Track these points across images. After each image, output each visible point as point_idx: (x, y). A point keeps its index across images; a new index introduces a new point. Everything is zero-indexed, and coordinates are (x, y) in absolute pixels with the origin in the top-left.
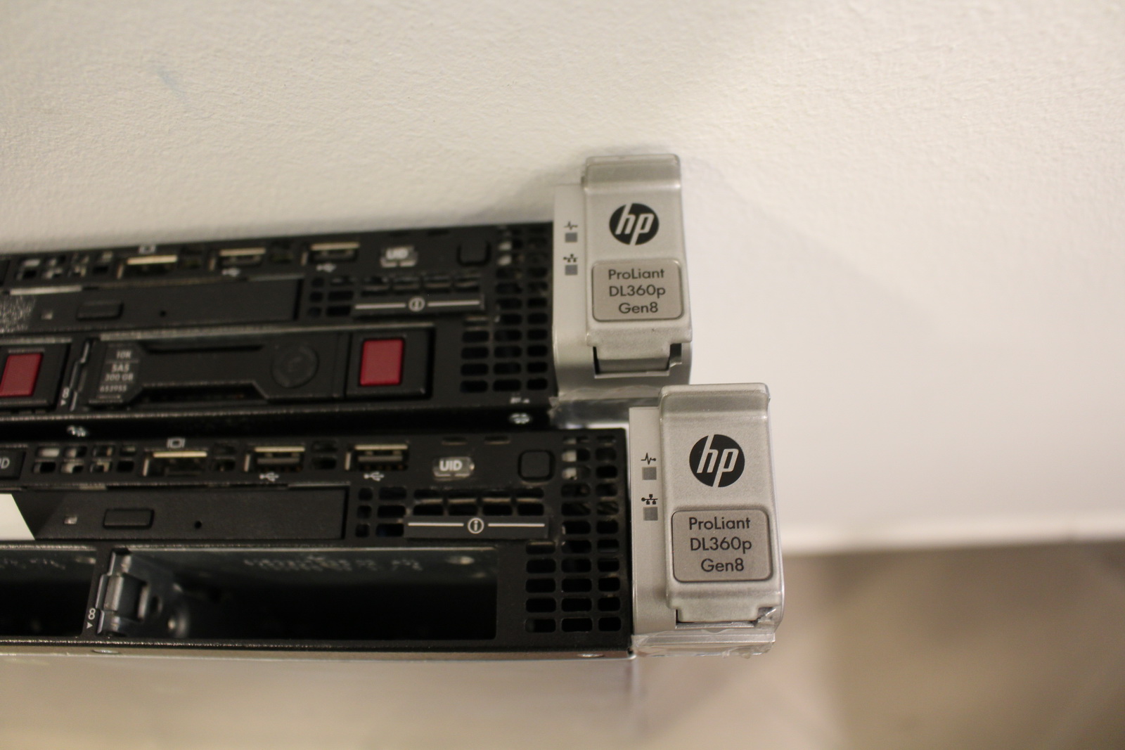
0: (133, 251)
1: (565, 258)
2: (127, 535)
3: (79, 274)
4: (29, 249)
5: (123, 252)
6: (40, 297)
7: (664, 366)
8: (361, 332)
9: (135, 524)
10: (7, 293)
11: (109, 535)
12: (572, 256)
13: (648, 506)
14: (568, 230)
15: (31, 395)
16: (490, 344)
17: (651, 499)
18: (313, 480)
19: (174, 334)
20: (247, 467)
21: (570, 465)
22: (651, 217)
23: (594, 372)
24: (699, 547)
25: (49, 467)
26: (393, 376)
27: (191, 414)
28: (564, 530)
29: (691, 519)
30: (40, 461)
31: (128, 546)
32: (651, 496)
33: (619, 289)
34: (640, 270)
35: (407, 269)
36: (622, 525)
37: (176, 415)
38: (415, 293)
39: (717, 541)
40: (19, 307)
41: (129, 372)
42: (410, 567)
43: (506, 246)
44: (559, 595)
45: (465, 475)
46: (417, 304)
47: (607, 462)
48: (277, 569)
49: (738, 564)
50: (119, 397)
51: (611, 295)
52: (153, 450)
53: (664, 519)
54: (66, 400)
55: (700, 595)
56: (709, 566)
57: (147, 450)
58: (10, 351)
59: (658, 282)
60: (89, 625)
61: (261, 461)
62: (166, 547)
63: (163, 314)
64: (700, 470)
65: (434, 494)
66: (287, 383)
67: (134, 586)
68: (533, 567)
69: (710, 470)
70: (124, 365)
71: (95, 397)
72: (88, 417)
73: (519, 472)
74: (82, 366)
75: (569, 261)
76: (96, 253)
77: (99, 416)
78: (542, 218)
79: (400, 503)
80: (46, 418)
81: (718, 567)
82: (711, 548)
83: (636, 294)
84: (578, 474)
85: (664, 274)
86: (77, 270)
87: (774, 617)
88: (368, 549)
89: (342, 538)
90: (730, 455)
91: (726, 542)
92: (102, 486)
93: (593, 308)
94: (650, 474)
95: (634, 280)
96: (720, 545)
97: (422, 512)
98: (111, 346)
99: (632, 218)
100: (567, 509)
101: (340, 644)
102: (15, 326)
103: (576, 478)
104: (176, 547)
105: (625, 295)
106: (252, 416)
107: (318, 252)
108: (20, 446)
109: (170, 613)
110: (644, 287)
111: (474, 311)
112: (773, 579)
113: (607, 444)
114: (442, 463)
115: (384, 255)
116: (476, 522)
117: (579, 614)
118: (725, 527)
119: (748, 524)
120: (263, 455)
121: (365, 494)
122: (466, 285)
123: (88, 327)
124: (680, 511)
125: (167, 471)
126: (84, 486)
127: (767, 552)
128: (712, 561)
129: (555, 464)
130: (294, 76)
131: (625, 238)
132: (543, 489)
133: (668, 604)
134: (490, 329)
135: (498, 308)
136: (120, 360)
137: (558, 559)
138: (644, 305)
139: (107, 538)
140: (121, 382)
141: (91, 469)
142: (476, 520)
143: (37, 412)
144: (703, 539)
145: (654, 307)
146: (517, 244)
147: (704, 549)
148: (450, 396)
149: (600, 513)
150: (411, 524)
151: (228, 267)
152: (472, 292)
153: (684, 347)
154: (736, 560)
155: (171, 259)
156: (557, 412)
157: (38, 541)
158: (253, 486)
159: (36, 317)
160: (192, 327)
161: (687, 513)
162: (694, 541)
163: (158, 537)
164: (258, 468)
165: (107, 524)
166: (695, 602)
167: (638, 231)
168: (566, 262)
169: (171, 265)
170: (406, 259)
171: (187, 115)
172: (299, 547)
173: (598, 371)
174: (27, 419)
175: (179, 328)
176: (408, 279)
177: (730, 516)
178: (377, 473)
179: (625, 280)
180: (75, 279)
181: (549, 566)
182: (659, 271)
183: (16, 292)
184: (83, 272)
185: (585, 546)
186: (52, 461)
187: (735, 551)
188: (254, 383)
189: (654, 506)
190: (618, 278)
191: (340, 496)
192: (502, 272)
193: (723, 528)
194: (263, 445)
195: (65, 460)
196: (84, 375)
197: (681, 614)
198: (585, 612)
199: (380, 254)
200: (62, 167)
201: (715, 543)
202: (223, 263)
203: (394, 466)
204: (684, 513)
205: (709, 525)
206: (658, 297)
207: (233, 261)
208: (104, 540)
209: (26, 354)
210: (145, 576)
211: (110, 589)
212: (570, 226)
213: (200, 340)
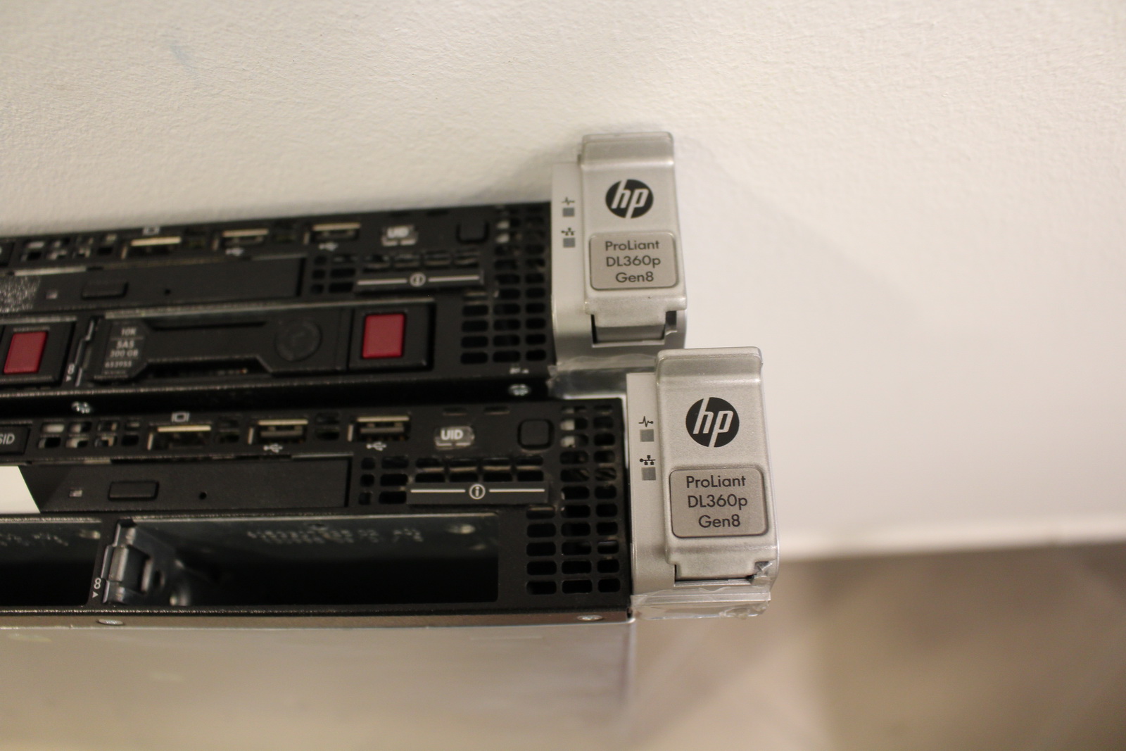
0: (138, 232)
1: (563, 232)
2: (132, 506)
3: (83, 255)
4: (33, 232)
5: (127, 234)
6: (44, 277)
7: (659, 335)
8: (363, 307)
9: (141, 496)
10: (12, 274)
11: (113, 507)
12: (569, 229)
13: (647, 466)
14: (565, 206)
15: (36, 372)
16: (490, 318)
17: (649, 460)
18: (316, 451)
19: (179, 312)
20: (250, 440)
21: (568, 433)
22: (645, 192)
23: (592, 340)
24: (697, 504)
25: (54, 442)
26: (395, 349)
27: (196, 388)
28: (563, 497)
29: (688, 477)
30: (45, 436)
31: (133, 518)
32: (649, 457)
33: (616, 259)
34: (635, 241)
35: (408, 248)
36: (620, 490)
37: (181, 389)
38: (415, 270)
39: (713, 498)
40: (24, 288)
41: (134, 349)
42: (411, 538)
43: (504, 225)
44: (559, 558)
45: (465, 444)
46: (418, 280)
47: (605, 430)
48: (279, 542)
49: (734, 520)
50: (124, 372)
51: (608, 265)
52: (157, 424)
53: (662, 478)
54: (72, 376)
55: (698, 550)
56: (707, 522)
57: (151, 424)
58: (15, 330)
59: (652, 253)
60: (95, 595)
61: (264, 434)
62: (170, 518)
63: (168, 292)
64: (696, 431)
65: (436, 464)
66: (290, 357)
67: (138, 558)
68: (533, 531)
69: (706, 431)
70: (129, 341)
71: (100, 373)
72: (93, 392)
73: (519, 441)
74: (87, 344)
75: (567, 234)
76: (100, 235)
77: (104, 391)
78: (539, 198)
79: (402, 472)
80: (51, 394)
81: (716, 523)
82: (708, 505)
83: (632, 265)
84: (576, 441)
85: (660, 245)
86: (81, 251)
87: (770, 572)
88: (371, 517)
89: (346, 507)
90: (725, 416)
91: (723, 499)
92: (106, 460)
93: (591, 278)
94: (647, 436)
95: (631, 251)
96: (717, 502)
97: (423, 480)
98: (116, 323)
99: (628, 193)
100: (565, 476)
101: (344, 609)
102: (20, 305)
103: (574, 446)
104: (181, 518)
105: (622, 265)
106: (256, 390)
107: (320, 233)
108: (25, 422)
109: (172, 589)
110: (640, 257)
111: (474, 286)
112: (769, 534)
113: (605, 413)
114: (443, 432)
115: (385, 234)
116: (477, 488)
117: (579, 577)
118: (722, 485)
119: (743, 482)
120: (266, 428)
121: (368, 464)
122: (466, 262)
123: (92, 306)
124: (678, 470)
125: (171, 446)
126: (89, 461)
127: (762, 508)
128: (709, 517)
129: (553, 432)
130: (303, 51)
131: (621, 212)
132: (542, 456)
133: (667, 560)
134: (489, 304)
135: (497, 283)
136: (124, 336)
137: (558, 523)
138: (640, 274)
139: (112, 510)
140: (126, 358)
141: (96, 444)
142: (477, 486)
143: (42, 388)
144: (700, 496)
145: (649, 277)
146: (514, 223)
147: (702, 506)
148: (450, 367)
149: (599, 479)
150: (413, 491)
151: (232, 247)
152: (473, 268)
153: (679, 314)
154: (733, 516)
155: (176, 240)
156: (556, 384)
157: (43, 514)
158: (256, 458)
159: (41, 297)
160: (196, 304)
161: (685, 472)
162: (691, 498)
163: (163, 508)
164: (261, 440)
165: (112, 496)
166: (694, 557)
167: (633, 205)
168: (563, 236)
169: (175, 246)
170: (407, 238)
171: (196, 91)
172: (303, 515)
173: (595, 341)
174: (32, 394)
175: (183, 305)
176: (408, 256)
177: (726, 474)
178: (380, 443)
179: (622, 251)
180: (80, 259)
181: (549, 530)
182: (654, 242)
183: (20, 273)
184: (88, 253)
185: (584, 511)
186: (58, 436)
187: (732, 507)
188: (259, 358)
189: (652, 466)
190: (615, 249)
191: (344, 465)
192: (499, 249)
193: (720, 486)
194: (267, 418)
195: (70, 435)
196: (89, 353)
197: (679, 569)
198: (585, 574)
199: (381, 233)
200: (71, 146)
201: (712, 501)
202: (225, 243)
203: (395, 437)
204: (681, 472)
205: (705, 483)
206: (654, 267)
207: (236, 241)
208: (110, 512)
209: (30, 332)
210: (148, 549)
211: (115, 560)
212: (567, 201)
213: (204, 317)
